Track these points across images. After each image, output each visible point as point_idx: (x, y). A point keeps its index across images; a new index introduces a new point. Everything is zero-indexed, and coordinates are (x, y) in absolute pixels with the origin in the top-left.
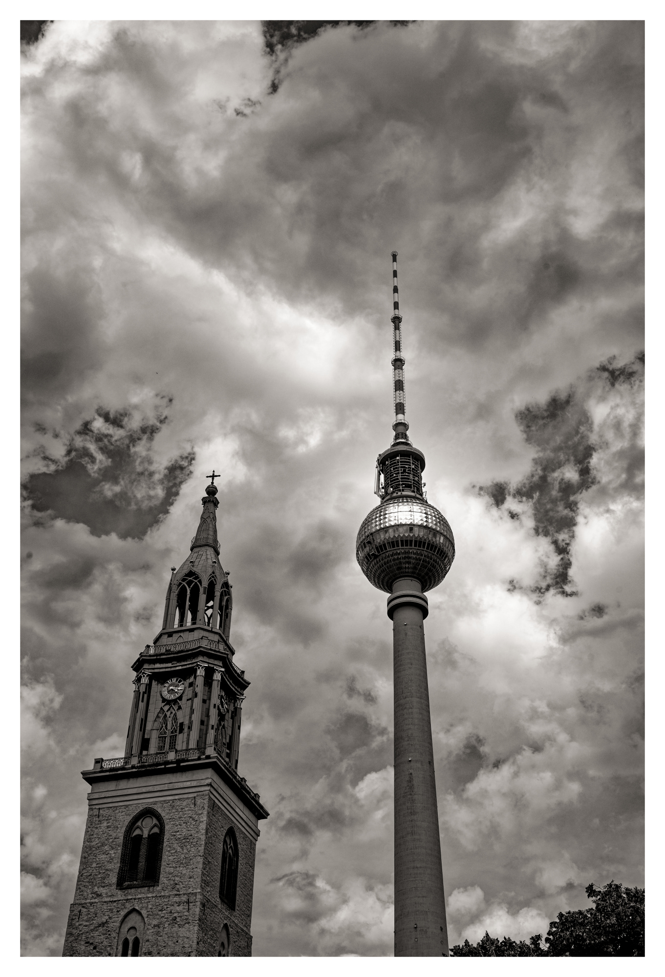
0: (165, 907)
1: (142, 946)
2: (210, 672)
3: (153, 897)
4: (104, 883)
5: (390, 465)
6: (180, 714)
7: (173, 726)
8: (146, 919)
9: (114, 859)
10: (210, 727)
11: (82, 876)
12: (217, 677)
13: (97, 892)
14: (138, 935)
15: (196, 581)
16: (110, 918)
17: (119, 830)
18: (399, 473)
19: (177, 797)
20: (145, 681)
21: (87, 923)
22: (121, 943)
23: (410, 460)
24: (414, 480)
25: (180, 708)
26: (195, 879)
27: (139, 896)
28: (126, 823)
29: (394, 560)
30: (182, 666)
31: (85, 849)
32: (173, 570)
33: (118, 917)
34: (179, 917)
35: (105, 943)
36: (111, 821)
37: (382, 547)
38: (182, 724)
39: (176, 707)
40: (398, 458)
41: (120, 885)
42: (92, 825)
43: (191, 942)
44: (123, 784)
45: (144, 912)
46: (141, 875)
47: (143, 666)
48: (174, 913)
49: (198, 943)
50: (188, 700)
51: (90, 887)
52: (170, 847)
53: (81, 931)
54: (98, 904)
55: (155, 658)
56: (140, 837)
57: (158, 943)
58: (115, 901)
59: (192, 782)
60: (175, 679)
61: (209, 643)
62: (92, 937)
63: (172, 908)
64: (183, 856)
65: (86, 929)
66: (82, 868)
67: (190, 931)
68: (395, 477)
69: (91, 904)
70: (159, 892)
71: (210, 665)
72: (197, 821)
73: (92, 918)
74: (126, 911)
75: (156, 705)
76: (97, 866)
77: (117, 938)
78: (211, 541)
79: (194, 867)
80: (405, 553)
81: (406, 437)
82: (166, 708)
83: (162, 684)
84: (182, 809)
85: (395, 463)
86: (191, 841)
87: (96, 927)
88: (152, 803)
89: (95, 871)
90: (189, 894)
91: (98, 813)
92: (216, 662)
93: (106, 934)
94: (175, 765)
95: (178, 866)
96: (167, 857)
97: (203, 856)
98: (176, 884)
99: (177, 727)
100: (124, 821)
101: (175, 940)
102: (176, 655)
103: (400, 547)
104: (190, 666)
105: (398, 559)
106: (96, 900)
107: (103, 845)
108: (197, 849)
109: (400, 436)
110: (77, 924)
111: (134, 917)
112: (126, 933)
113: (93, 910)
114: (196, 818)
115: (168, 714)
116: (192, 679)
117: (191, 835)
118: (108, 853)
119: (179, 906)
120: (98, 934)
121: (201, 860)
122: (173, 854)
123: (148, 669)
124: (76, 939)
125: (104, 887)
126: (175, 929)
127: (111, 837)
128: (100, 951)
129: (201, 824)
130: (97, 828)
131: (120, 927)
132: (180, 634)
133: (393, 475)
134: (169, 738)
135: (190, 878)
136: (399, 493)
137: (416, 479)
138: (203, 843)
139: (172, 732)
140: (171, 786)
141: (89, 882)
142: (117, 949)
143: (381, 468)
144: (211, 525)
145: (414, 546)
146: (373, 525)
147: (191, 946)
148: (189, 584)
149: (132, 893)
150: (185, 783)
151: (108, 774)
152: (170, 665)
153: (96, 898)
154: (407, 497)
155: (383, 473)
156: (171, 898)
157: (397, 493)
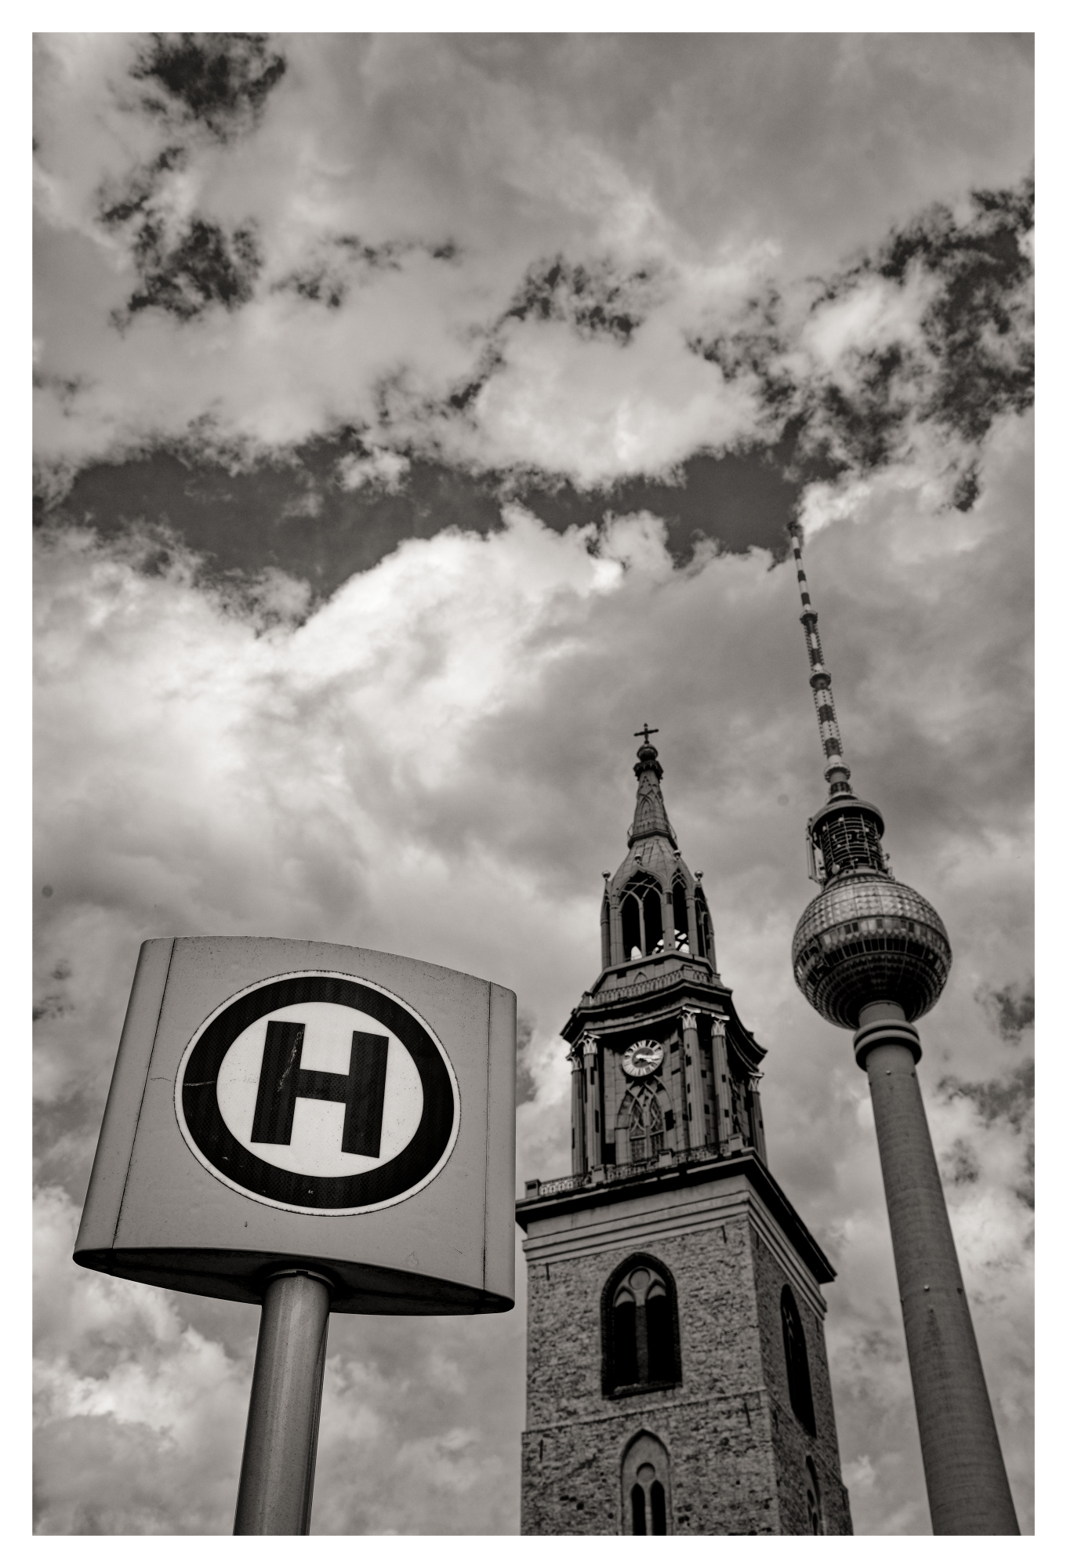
0: (703, 1422)
1: (670, 1496)
2: (704, 1024)
3: (675, 1407)
4: (577, 1390)
5: (830, 831)
6: (662, 1098)
7: (654, 1119)
8: (669, 1448)
9: (590, 1348)
10: (722, 1114)
11: (534, 1381)
12: (718, 1031)
13: (566, 1407)
14: (658, 1476)
15: (651, 886)
16: (600, 1451)
17: (589, 1298)
18: (845, 842)
19: (688, 1230)
20: (591, 1049)
21: (558, 1464)
22: (628, 1494)
23: (860, 821)
24: (871, 851)
25: (661, 1088)
26: (750, 1368)
27: (648, 1408)
28: (602, 1283)
29: (858, 973)
30: (653, 1018)
31: (533, 1335)
32: (606, 876)
33: (615, 1448)
34: (732, 1437)
35: (599, 1496)
36: (572, 1283)
37: (834, 956)
38: (669, 1115)
39: (653, 1088)
40: (841, 819)
41: (608, 1391)
42: (537, 1292)
43: (765, 1482)
44: (584, 1218)
45: (663, 1435)
46: (644, 1372)
47: (583, 1026)
48: (721, 1432)
49: (778, 1483)
50: (673, 1073)
51: (552, 1400)
52: (691, 1316)
53: (548, 1478)
54: (574, 1428)
55: (603, 1009)
56: (630, 1306)
57: (702, 1488)
58: (604, 1421)
59: (714, 1201)
60: (644, 1042)
61: (696, 976)
62: (572, 1487)
63: (716, 1423)
64: (719, 1330)
65: (557, 1474)
66: (532, 1368)
67: (759, 1462)
68: (840, 848)
69: (560, 1429)
70: (684, 1397)
71: (705, 1012)
72: (734, 1266)
73: (567, 1454)
74: (629, 1436)
75: (615, 1090)
76: (561, 1362)
77: (619, 1485)
78: (662, 828)
79: (744, 1346)
80: (874, 960)
81: (847, 787)
82: (636, 1091)
83: (622, 1052)
84: (702, 1249)
85: (837, 827)
86: (730, 1302)
87: (577, 1469)
88: (643, 1245)
89: (557, 1371)
90: (746, 1394)
91: (545, 1272)
92: (713, 1007)
93: (597, 1480)
94: (677, 1174)
95: (713, 1348)
96: (688, 1335)
97: (758, 1327)
98: (716, 1380)
99: (661, 1120)
100: (597, 1280)
101: (733, 1480)
102: (640, 1001)
103: (865, 952)
104: (669, 1016)
105: (864, 971)
106: (569, 1422)
107: (564, 1325)
108: (745, 1315)
109: (840, 788)
110: (540, 1467)
111: (644, 1445)
112: (635, 1475)
113: (565, 1440)
114: (733, 1261)
115: (641, 1100)
116: (675, 1038)
117: (728, 1293)
118: (577, 1339)
119: (728, 1418)
120: (583, 1481)
121: (755, 1333)
122: (700, 1329)
123: (594, 1030)
124: (542, 1494)
125: (578, 1398)
126: (730, 1459)
127: (577, 1311)
128: (592, 1510)
129: (743, 1272)
130: (548, 1297)
131: (622, 1466)
132: (638, 971)
133: (836, 846)
134: (650, 1140)
135: (741, 1367)
136: (851, 872)
137: (874, 848)
138: (754, 1303)
139: (654, 1129)
140: (674, 1212)
141: (549, 1392)
142: (623, 1505)
143: (816, 839)
144: (657, 804)
145: (888, 949)
146: (818, 922)
147: (767, 1489)
148: (639, 891)
149: (633, 1405)
150: (700, 1205)
151: (554, 1202)
152: (631, 1019)
153: (566, 1419)
154: (865, 875)
155: (819, 847)
156: (711, 1405)
157: (847, 872)
